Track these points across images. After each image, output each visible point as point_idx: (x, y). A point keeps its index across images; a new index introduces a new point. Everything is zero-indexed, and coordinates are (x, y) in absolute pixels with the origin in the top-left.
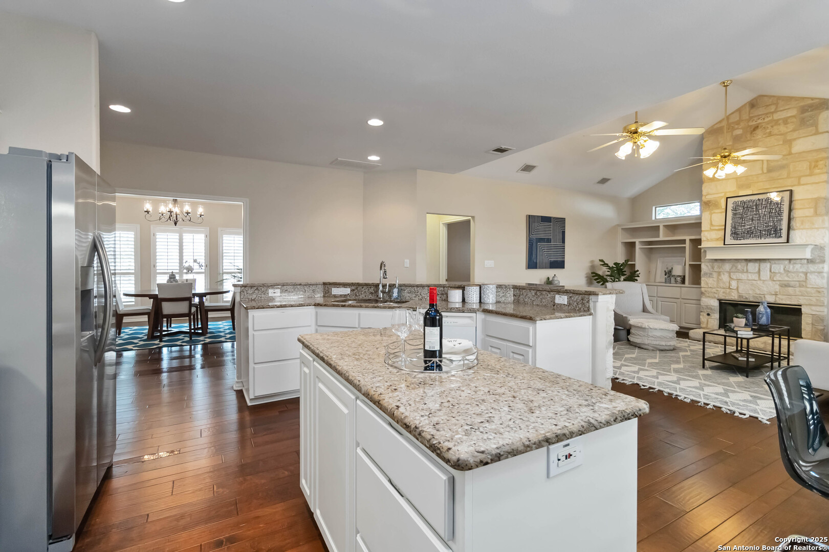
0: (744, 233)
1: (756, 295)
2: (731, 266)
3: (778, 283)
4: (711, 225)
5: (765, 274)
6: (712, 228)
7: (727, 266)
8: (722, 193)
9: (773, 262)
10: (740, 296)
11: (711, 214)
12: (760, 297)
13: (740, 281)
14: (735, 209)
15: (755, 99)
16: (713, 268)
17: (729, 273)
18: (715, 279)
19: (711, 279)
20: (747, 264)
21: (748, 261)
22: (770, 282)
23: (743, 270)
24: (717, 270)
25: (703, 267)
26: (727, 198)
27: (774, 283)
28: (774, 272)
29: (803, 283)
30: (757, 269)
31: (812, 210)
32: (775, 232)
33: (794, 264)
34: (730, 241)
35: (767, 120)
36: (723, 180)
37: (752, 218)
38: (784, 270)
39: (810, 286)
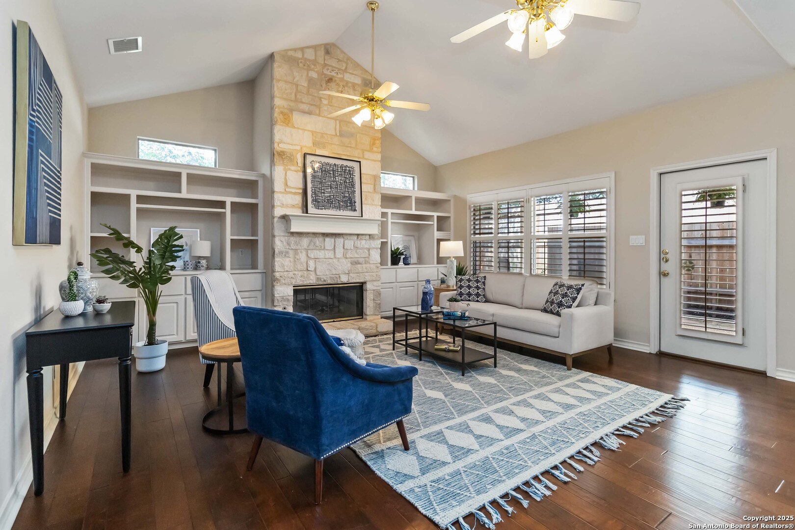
0: (324, 201)
1: (334, 276)
2: (308, 241)
3: (350, 260)
4: (286, 185)
5: (340, 252)
6: (288, 190)
7: (305, 241)
8: (299, 145)
9: (345, 237)
10: (318, 279)
11: (286, 171)
12: (336, 278)
13: (317, 260)
14: (313, 171)
15: (329, 45)
17: (307, 250)
18: (292, 260)
19: (288, 259)
20: (324, 240)
21: (325, 235)
22: (344, 260)
23: (321, 247)
24: (294, 248)
25: (278, 243)
26: (305, 154)
27: (347, 260)
28: (347, 249)
29: (367, 259)
30: (333, 245)
31: (372, 186)
32: (350, 204)
33: (361, 239)
34: (311, 209)
35: (340, 76)
36: (298, 128)
37: (331, 185)
38: (354, 246)
39: (371, 262)
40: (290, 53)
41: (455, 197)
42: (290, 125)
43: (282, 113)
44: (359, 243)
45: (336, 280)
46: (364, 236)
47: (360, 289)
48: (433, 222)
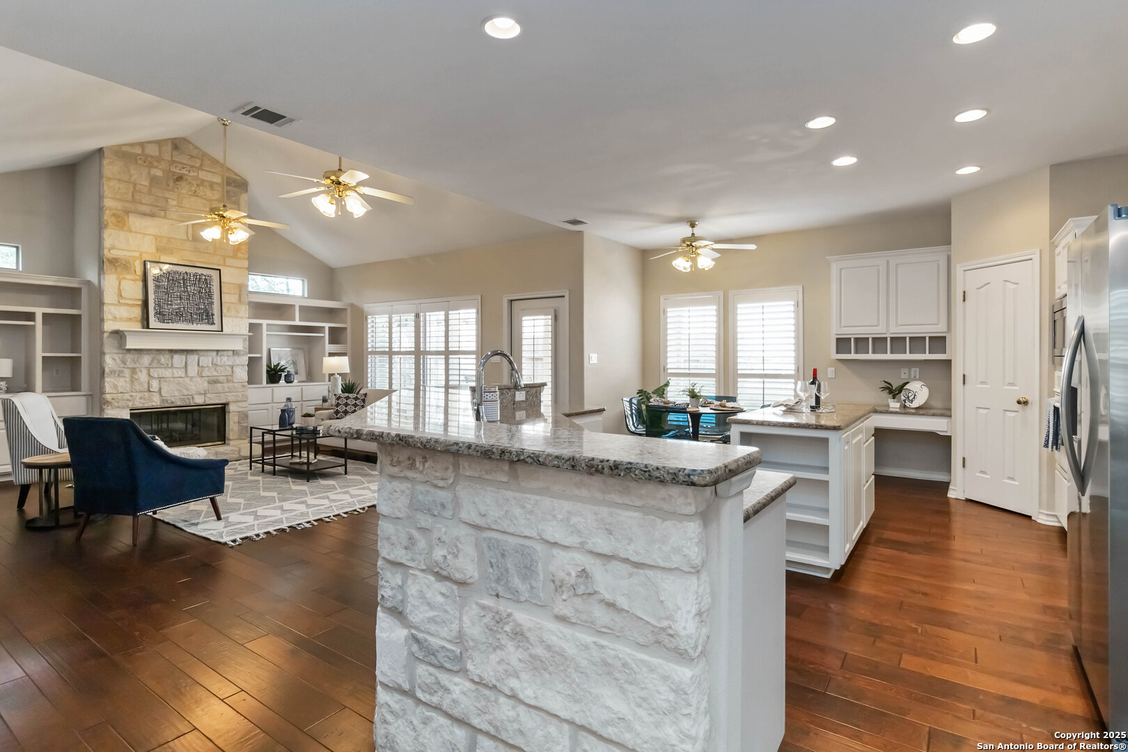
0: (172, 314)
1: (184, 397)
2: (150, 359)
3: (206, 378)
4: (120, 296)
5: (193, 369)
6: (122, 301)
7: (146, 360)
8: (137, 251)
9: (201, 354)
11: (120, 280)
12: (189, 399)
13: (162, 380)
14: (157, 280)
15: (178, 140)
16: (124, 362)
17: (148, 369)
18: (128, 380)
19: (122, 379)
20: (173, 357)
21: (172, 352)
22: (199, 379)
23: (168, 365)
24: (131, 366)
25: (110, 360)
26: (145, 261)
27: (203, 379)
28: (203, 367)
29: (230, 377)
30: (184, 364)
31: (237, 296)
32: (207, 317)
33: (222, 356)
34: (153, 322)
35: (192, 174)
36: (136, 232)
37: (180, 296)
38: (212, 363)
39: (235, 381)
40: (124, 149)
41: (352, 305)
42: (125, 228)
43: (114, 215)
44: (219, 359)
45: (187, 401)
46: (225, 352)
47: (222, 410)
48: (324, 333)
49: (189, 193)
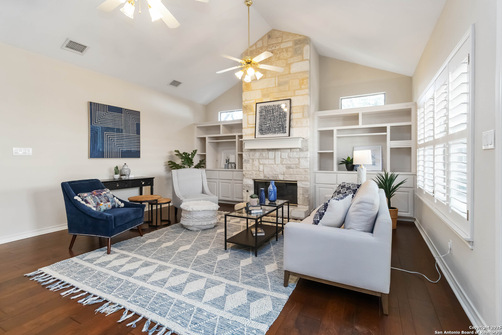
0: (266, 130)
1: (274, 175)
2: (259, 154)
3: (285, 165)
4: (248, 123)
5: (278, 160)
6: (249, 126)
7: (257, 154)
8: (253, 100)
9: (282, 151)
10: (265, 176)
11: (248, 116)
12: (276, 176)
13: (264, 165)
14: (261, 112)
15: (271, 32)
16: (249, 156)
17: (259, 159)
18: (251, 165)
19: (249, 164)
20: (268, 153)
21: (269, 150)
22: (281, 166)
23: (266, 157)
24: (252, 158)
25: (244, 155)
26: (256, 103)
27: (283, 166)
28: (283, 158)
29: (297, 165)
30: (274, 156)
31: (301, 114)
32: (282, 129)
33: (293, 152)
35: (277, 48)
36: (254, 90)
37: (270, 119)
38: (288, 156)
39: (301, 167)
42: (250, 89)
43: (246, 84)
44: (292, 154)
45: (275, 178)
46: (295, 149)
47: (294, 185)
49: (276, 59)
